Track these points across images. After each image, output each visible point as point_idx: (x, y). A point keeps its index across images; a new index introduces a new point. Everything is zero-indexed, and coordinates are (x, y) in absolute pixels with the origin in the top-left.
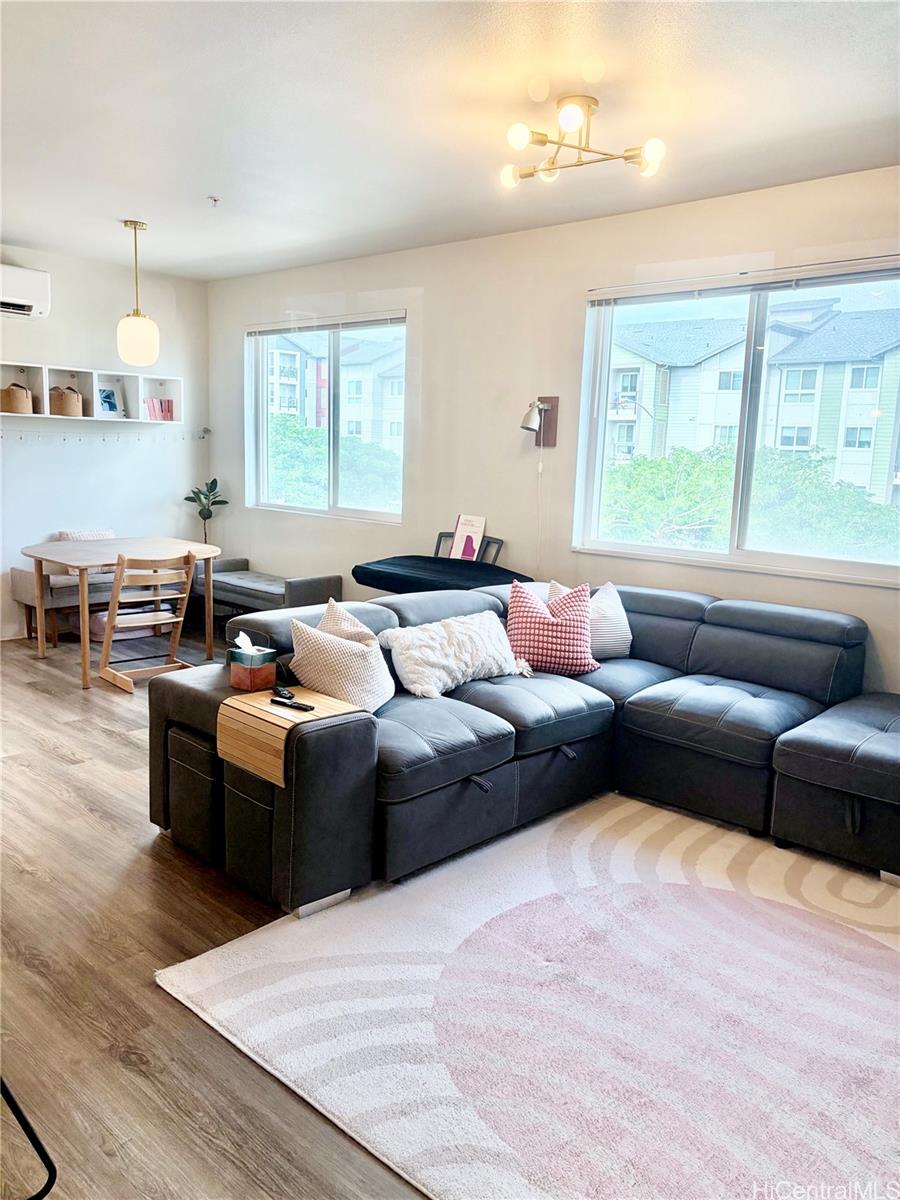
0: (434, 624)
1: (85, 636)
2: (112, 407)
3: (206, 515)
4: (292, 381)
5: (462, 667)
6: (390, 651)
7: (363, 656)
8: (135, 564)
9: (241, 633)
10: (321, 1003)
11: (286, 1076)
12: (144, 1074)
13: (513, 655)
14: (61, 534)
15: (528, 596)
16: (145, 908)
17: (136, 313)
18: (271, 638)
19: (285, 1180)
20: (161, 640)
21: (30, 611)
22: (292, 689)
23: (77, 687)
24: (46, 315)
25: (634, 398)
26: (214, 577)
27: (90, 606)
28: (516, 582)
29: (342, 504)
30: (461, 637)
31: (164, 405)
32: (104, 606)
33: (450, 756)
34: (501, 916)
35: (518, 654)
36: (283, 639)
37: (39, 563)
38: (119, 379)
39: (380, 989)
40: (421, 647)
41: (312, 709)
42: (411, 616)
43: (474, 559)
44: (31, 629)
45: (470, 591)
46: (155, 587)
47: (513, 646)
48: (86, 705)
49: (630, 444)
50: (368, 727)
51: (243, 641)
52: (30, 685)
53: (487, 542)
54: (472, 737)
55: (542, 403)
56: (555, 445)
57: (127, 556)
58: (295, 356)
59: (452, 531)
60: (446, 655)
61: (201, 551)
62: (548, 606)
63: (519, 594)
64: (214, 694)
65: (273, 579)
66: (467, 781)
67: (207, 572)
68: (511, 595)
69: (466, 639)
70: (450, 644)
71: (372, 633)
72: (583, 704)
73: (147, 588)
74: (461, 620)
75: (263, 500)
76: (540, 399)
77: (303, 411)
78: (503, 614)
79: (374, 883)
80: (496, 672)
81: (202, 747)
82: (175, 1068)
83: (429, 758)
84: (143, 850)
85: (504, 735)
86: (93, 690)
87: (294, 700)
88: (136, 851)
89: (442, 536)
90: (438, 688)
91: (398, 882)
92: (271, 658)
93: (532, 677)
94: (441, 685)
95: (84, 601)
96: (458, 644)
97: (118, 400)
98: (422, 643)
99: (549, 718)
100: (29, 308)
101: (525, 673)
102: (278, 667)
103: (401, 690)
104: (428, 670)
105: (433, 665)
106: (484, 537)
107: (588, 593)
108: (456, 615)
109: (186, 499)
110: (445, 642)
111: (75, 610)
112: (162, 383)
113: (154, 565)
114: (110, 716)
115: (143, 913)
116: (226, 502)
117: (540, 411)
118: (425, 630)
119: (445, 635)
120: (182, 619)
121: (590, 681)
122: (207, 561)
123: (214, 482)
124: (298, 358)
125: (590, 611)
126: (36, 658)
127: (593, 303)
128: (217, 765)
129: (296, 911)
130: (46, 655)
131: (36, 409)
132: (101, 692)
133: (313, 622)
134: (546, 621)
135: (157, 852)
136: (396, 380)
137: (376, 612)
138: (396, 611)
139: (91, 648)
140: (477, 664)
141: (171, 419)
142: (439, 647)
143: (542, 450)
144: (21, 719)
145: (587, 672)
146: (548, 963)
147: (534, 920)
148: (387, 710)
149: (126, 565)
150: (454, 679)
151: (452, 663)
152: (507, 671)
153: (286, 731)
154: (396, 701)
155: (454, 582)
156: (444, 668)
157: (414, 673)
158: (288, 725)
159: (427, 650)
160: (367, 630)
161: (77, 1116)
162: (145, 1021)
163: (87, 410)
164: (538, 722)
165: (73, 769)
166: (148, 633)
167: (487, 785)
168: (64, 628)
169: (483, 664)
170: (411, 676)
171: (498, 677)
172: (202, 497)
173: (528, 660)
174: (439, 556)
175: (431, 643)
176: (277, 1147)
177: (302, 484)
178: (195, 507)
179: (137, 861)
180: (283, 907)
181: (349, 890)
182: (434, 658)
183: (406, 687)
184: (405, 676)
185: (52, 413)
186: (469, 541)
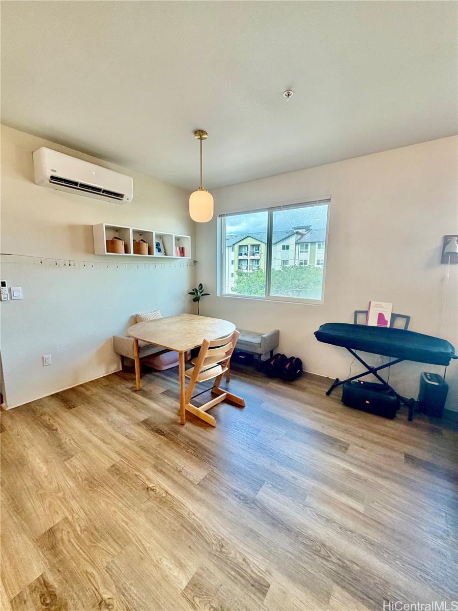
2: (159, 250)
17: (201, 189)
24: (130, 201)
31: (181, 249)
37: (136, 341)
38: (162, 236)
43: (387, 326)
59: (367, 310)
89: (358, 313)
97: (161, 247)
100: (122, 196)
106: (393, 314)
109: (189, 293)
116: (207, 295)
123: (202, 285)
126: (135, 390)
131: (126, 251)
141: (184, 256)
163: (150, 252)
172: (198, 292)
174: (358, 323)
185: (134, 253)
186: (381, 317)
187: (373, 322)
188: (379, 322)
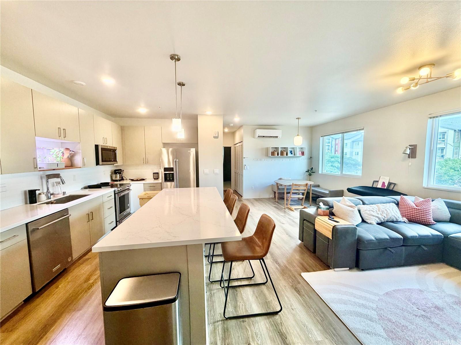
0: (374, 205)
1: (285, 199)
2: (292, 154)
3: (310, 175)
4: (329, 144)
5: (383, 218)
6: (360, 211)
7: (353, 211)
8: (296, 185)
9: (321, 202)
10: (342, 294)
11: (333, 309)
12: (299, 294)
13: (401, 216)
14: (281, 178)
15: (407, 200)
16: (298, 258)
17: (298, 135)
18: (328, 204)
19: (334, 335)
20: (300, 201)
21: (275, 193)
22: (334, 217)
23: (283, 208)
25: (444, 141)
26: (312, 188)
27: (286, 192)
28: (402, 196)
29: (344, 173)
30: (383, 209)
31: (302, 153)
32: (289, 193)
33: (380, 241)
34: (399, 290)
35: (403, 216)
36: (331, 205)
37: (277, 184)
38: (293, 148)
39: (359, 297)
40: (369, 211)
41: (339, 222)
42: (366, 202)
43: (385, 188)
44: (275, 196)
45: (385, 197)
46: (299, 190)
47: (401, 214)
48: (285, 212)
49: (442, 154)
50: (355, 229)
51: (321, 204)
52: (275, 207)
53: (390, 184)
54: (388, 237)
55: (410, 146)
56: (415, 157)
57: (294, 183)
58: (329, 139)
59: (378, 180)
60: (378, 214)
61: (310, 183)
62: (414, 203)
63: (403, 199)
64: (314, 215)
65: (326, 190)
66: (386, 248)
67: (310, 187)
68: (400, 199)
69: (384, 210)
70: (379, 211)
71: (355, 206)
72: (430, 235)
73: (297, 190)
74: (383, 205)
75: (323, 172)
76: (409, 146)
77: (331, 151)
78: (397, 204)
79: (356, 268)
80: (395, 220)
81: (312, 226)
82: (306, 296)
83: (373, 240)
84: (297, 245)
85: (399, 239)
86: (286, 209)
87: (334, 219)
88: (296, 245)
89: (374, 182)
90: (375, 222)
91: (363, 270)
92: (328, 209)
93: (408, 223)
94: (376, 221)
95: (285, 191)
96: (382, 211)
97: (293, 152)
98: (370, 210)
99: (416, 236)
100: (278, 137)
101: (406, 222)
102: (330, 211)
103: (363, 221)
104: (372, 217)
105: (373, 216)
106: (389, 182)
107: (431, 201)
108: (381, 203)
109: (306, 172)
110: (377, 210)
111: (284, 193)
112: (302, 148)
113: (299, 185)
114: (289, 215)
115: (298, 259)
116: (315, 172)
117: (410, 149)
118: (371, 206)
119: (377, 208)
120: (305, 197)
121: (432, 228)
122: (311, 185)
123: (312, 168)
124: (330, 140)
125: (432, 206)
126: (276, 202)
127: (431, 118)
128: (315, 231)
129: (334, 269)
130: (278, 201)
131: (278, 155)
132: (288, 210)
133: (339, 201)
134: (414, 208)
135: (300, 246)
136: (357, 142)
137: (356, 200)
138: (362, 201)
139: (286, 201)
140: (388, 217)
141: (304, 155)
142: (375, 211)
143: (411, 159)
144: (273, 213)
145: (431, 225)
146: (418, 310)
147: (412, 295)
148: (359, 226)
149: (294, 185)
150: (381, 220)
151: (380, 216)
152: (399, 220)
153: (332, 227)
154: (362, 224)
155: (379, 194)
156: (377, 217)
157: (367, 217)
158: (333, 225)
159: (371, 211)
160: (354, 205)
161: (286, 298)
162: (299, 283)
163: (287, 154)
164: (411, 237)
165: (283, 225)
166: (297, 199)
167: (393, 251)
168: (281, 196)
169: (390, 218)
170: (367, 218)
171: (397, 222)
172: (309, 171)
173: (407, 218)
174: (373, 186)
175: (373, 210)
176: (332, 326)
177: (331, 167)
178: (308, 173)
179: (296, 248)
180: (331, 267)
181: (349, 268)
182: (374, 214)
183: (365, 220)
184: (365, 217)
185: (280, 155)
186: (384, 183)
187: (379, 186)
188: (382, 186)
